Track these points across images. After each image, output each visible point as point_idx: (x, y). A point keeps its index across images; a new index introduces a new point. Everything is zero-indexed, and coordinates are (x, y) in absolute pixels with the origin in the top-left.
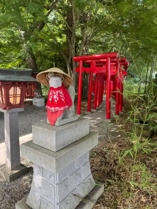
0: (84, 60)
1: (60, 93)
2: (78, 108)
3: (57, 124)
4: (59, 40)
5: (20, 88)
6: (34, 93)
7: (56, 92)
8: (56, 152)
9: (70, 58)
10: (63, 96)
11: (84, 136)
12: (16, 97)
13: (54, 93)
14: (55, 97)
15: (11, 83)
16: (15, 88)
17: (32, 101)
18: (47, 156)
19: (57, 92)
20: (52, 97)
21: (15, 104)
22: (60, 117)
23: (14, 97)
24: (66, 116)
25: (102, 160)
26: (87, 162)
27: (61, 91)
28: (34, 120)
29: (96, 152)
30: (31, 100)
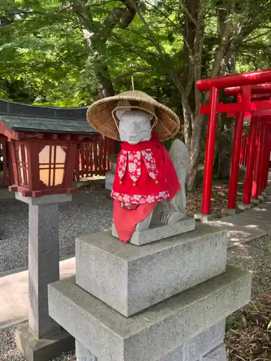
0: (221, 86)
1: (146, 157)
2: (203, 199)
3: (135, 239)
4: (167, 48)
5: (64, 147)
6: (108, 164)
7: (135, 154)
8: (129, 317)
9: (190, 83)
10: (153, 167)
11: (212, 276)
12: (54, 168)
13: (130, 157)
14: (132, 167)
15: (41, 136)
16: (53, 147)
17: (104, 180)
18: (104, 326)
19: (138, 155)
20: (124, 169)
21: (51, 184)
22: (145, 221)
23: (50, 168)
24: (163, 221)
25: (260, 339)
26: (217, 347)
27: (148, 152)
28: (104, 222)
29: (245, 315)
30: (102, 178)
